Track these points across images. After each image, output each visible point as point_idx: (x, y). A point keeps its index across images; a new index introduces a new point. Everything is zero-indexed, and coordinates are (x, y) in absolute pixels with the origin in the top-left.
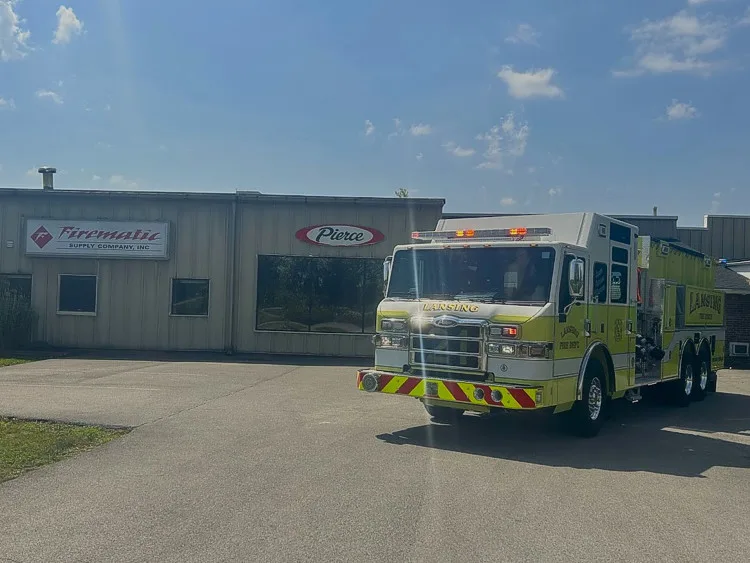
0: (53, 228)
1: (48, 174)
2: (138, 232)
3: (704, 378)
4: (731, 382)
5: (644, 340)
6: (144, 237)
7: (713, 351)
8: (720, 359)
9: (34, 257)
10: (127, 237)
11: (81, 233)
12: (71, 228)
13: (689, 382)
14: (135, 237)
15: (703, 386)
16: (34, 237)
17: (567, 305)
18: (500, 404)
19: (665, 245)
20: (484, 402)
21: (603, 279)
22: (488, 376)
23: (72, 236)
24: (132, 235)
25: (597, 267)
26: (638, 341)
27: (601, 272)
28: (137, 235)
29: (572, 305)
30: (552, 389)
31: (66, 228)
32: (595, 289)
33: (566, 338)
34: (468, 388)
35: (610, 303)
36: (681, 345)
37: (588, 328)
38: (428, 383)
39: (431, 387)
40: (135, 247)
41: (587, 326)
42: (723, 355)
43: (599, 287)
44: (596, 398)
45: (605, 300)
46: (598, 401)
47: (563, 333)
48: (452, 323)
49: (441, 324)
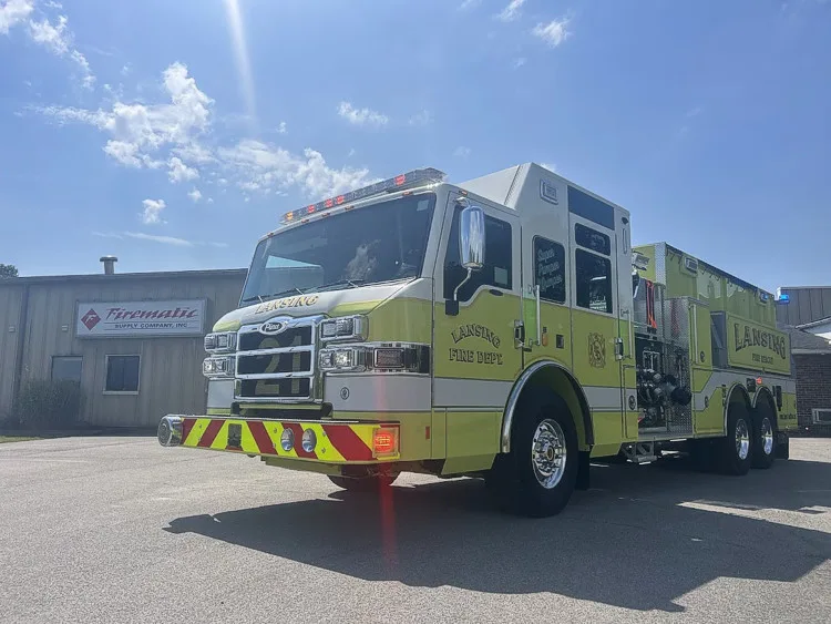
0: (101, 310)
1: (108, 262)
2: (178, 310)
3: (769, 439)
5: (657, 376)
6: (183, 315)
7: (780, 406)
8: (791, 417)
9: (85, 340)
10: (167, 316)
11: (126, 314)
12: (117, 310)
13: (745, 442)
14: (174, 316)
15: (768, 449)
16: (84, 320)
17: (458, 284)
18: (313, 455)
19: (691, 259)
20: (293, 454)
21: (555, 266)
22: (326, 410)
23: (118, 317)
24: (172, 313)
25: (541, 244)
26: (649, 377)
27: (550, 254)
28: (176, 312)
29: (479, 290)
30: (428, 428)
31: (113, 310)
32: (538, 277)
33: (465, 344)
34: (275, 430)
35: (575, 306)
36: (724, 391)
37: (520, 333)
38: (231, 426)
39: (235, 433)
40: (174, 325)
41: (517, 331)
42: (795, 412)
43: (547, 276)
44: (549, 452)
45: (562, 299)
46: (557, 457)
47: (458, 334)
48: (281, 326)
49: (268, 330)
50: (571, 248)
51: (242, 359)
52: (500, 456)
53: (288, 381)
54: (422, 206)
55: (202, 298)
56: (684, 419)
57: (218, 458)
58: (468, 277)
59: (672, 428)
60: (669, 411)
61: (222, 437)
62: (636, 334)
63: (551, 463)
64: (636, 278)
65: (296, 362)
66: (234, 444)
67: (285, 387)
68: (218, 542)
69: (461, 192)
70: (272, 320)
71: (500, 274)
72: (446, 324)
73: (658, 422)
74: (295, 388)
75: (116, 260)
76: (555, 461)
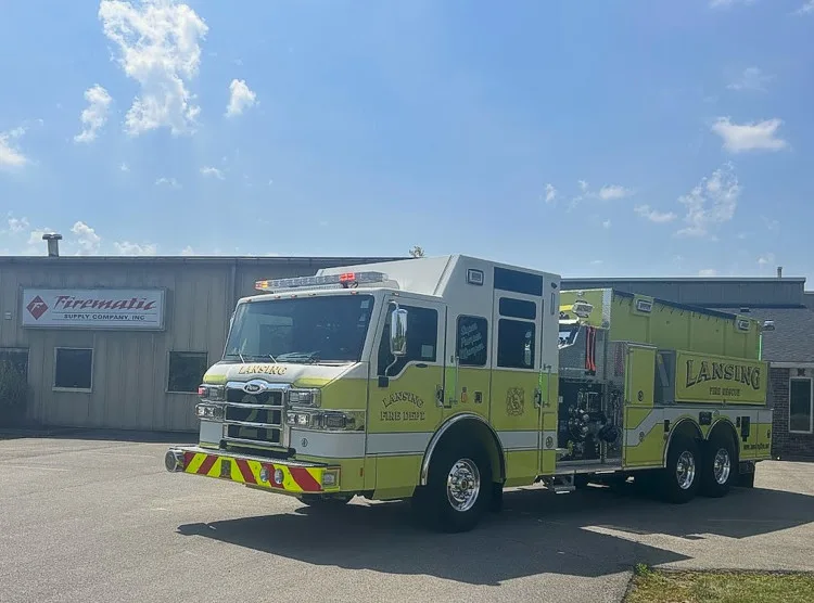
0: (49, 297)
1: (53, 240)
2: (135, 300)
4: (770, 475)
6: (139, 306)
7: (745, 436)
8: (761, 446)
10: (122, 306)
11: (77, 303)
12: (67, 298)
14: (130, 307)
15: (722, 479)
16: (29, 308)
17: (388, 365)
18: (281, 486)
20: (268, 484)
21: (478, 337)
22: (292, 453)
23: (67, 306)
24: (128, 305)
25: (464, 321)
27: (474, 327)
28: (132, 303)
29: (408, 364)
30: (362, 469)
31: (61, 297)
32: (460, 348)
33: (394, 407)
34: (255, 464)
35: (495, 366)
36: (667, 425)
38: (223, 461)
39: (226, 467)
40: (130, 317)
41: (439, 393)
42: (769, 441)
43: (469, 347)
44: (463, 483)
45: (484, 363)
46: (471, 488)
47: (389, 400)
48: (259, 387)
49: (249, 389)
50: (494, 319)
51: (230, 407)
52: (419, 488)
53: (264, 429)
55: (160, 288)
58: (396, 360)
59: (607, 461)
60: (603, 447)
63: (465, 492)
64: (576, 326)
65: (270, 417)
67: (261, 434)
69: (394, 293)
70: (254, 382)
71: (426, 350)
74: (269, 435)
75: (60, 238)
76: (469, 491)
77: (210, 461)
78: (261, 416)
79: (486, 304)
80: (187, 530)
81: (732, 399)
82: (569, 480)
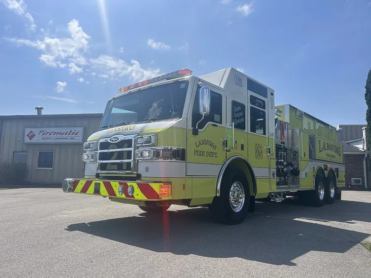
0: (36, 131)
1: (39, 109)
2: (71, 131)
3: (333, 191)
5: (285, 163)
6: (73, 134)
7: (338, 177)
8: (342, 181)
9: (28, 144)
10: (66, 134)
11: (47, 134)
12: (43, 131)
13: (322, 192)
14: (69, 134)
15: (332, 195)
16: (28, 135)
17: (199, 121)
18: (133, 197)
19: (300, 111)
20: (124, 196)
21: (241, 114)
22: (139, 177)
23: (43, 134)
24: (68, 133)
25: (235, 104)
26: (281, 163)
27: (239, 108)
29: (207, 124)
30: (184, 185)
31: (41, 131)
32: (233, 119)
33: (201, 148)
34: (116, 185)
35: (249, 132)
36: (314, 170)
37: (225, 144)
38: (96, 184)
39: (97, 187)
40: (69, 138)
41: (224, 142)
42: (344, 179)
43: (238, 118)
44: (237, 196)
45: (244, 128)
46: (241, 198)
47: (198, 143)
48: (118, 139)
49: (112, 141)
50: (248, 106)
51: (100, 153)
52: (216, 197)
53: (121, 164)
54: (182, 86)
55: (82, 127)
56: (296, 182)
57: (90, 198)
58: (203, 118)
59: (291, 186)
60: (290, 178)
61: (92, 188)
62: (276, 145)
63: (238, 201)
64: (276, 119)
65: (125, 155)
66: (97, 191)
67: (120, 166)
68: (89, 235)
69: (200, 80)
70: (115, 136)
71: (217, 117)
72: (193, 139)
73: (285, 183)
74: (125, 167)
75: (43, 109)
76: (240, 200)
77: (88, 184)
78: (120, 155)
79: (244, 97)
80: (72, 228)
81: (333, 160)
82: (280, 195)
